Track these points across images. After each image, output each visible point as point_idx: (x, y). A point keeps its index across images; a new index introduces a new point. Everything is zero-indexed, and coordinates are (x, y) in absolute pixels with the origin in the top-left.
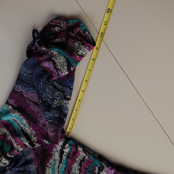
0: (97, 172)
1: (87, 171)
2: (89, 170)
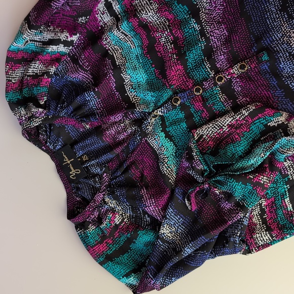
0: (291, 208)
1: (279, 220)
2: (280, 217)
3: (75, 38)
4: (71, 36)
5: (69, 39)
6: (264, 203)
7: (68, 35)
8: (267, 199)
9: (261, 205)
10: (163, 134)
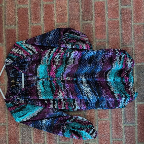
3: (36, 52)
4: (36, 51)
5: (35, 52)
6: (66, 103)
7: (35, 51)
8: (67, 102)
9: (65, 103)
10: (42, 86)
